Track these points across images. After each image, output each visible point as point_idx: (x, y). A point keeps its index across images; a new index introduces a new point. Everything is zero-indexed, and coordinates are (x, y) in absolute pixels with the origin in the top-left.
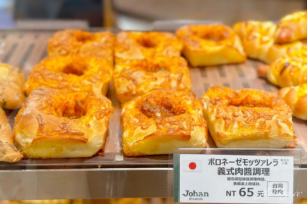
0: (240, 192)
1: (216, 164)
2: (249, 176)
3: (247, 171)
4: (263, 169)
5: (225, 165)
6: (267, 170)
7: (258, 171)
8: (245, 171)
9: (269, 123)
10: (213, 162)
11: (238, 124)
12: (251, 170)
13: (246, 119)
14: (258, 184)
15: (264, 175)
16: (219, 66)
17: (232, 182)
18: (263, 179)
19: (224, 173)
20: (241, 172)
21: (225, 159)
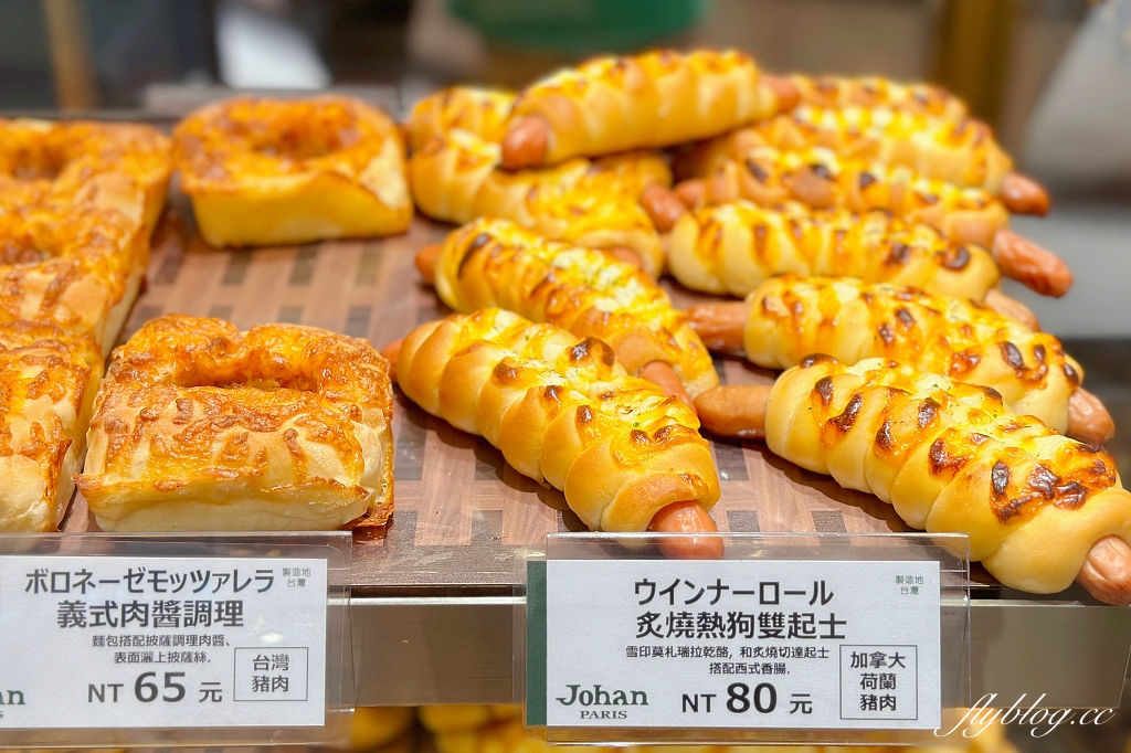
0: (138, 686)
1: (53, 591)
2: (171, 632)
3: (165, 612)
4: (220, 604)
5: (83, 592)
6: (234, 608)
7: (201, 612)
8: (158, 612)
9: (258, 442)
10: (42, 581)
11: (151, 446)
12: (177, 609)
13: (180, 430)
14: (202, 658)
15: (225, 625)
16: (307, 247)
17: (109, 652)
18: (219, 640)
19: (79, 622)
20: (142, 616)
21: (84, 570)
